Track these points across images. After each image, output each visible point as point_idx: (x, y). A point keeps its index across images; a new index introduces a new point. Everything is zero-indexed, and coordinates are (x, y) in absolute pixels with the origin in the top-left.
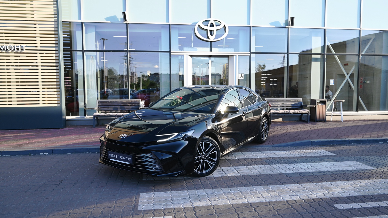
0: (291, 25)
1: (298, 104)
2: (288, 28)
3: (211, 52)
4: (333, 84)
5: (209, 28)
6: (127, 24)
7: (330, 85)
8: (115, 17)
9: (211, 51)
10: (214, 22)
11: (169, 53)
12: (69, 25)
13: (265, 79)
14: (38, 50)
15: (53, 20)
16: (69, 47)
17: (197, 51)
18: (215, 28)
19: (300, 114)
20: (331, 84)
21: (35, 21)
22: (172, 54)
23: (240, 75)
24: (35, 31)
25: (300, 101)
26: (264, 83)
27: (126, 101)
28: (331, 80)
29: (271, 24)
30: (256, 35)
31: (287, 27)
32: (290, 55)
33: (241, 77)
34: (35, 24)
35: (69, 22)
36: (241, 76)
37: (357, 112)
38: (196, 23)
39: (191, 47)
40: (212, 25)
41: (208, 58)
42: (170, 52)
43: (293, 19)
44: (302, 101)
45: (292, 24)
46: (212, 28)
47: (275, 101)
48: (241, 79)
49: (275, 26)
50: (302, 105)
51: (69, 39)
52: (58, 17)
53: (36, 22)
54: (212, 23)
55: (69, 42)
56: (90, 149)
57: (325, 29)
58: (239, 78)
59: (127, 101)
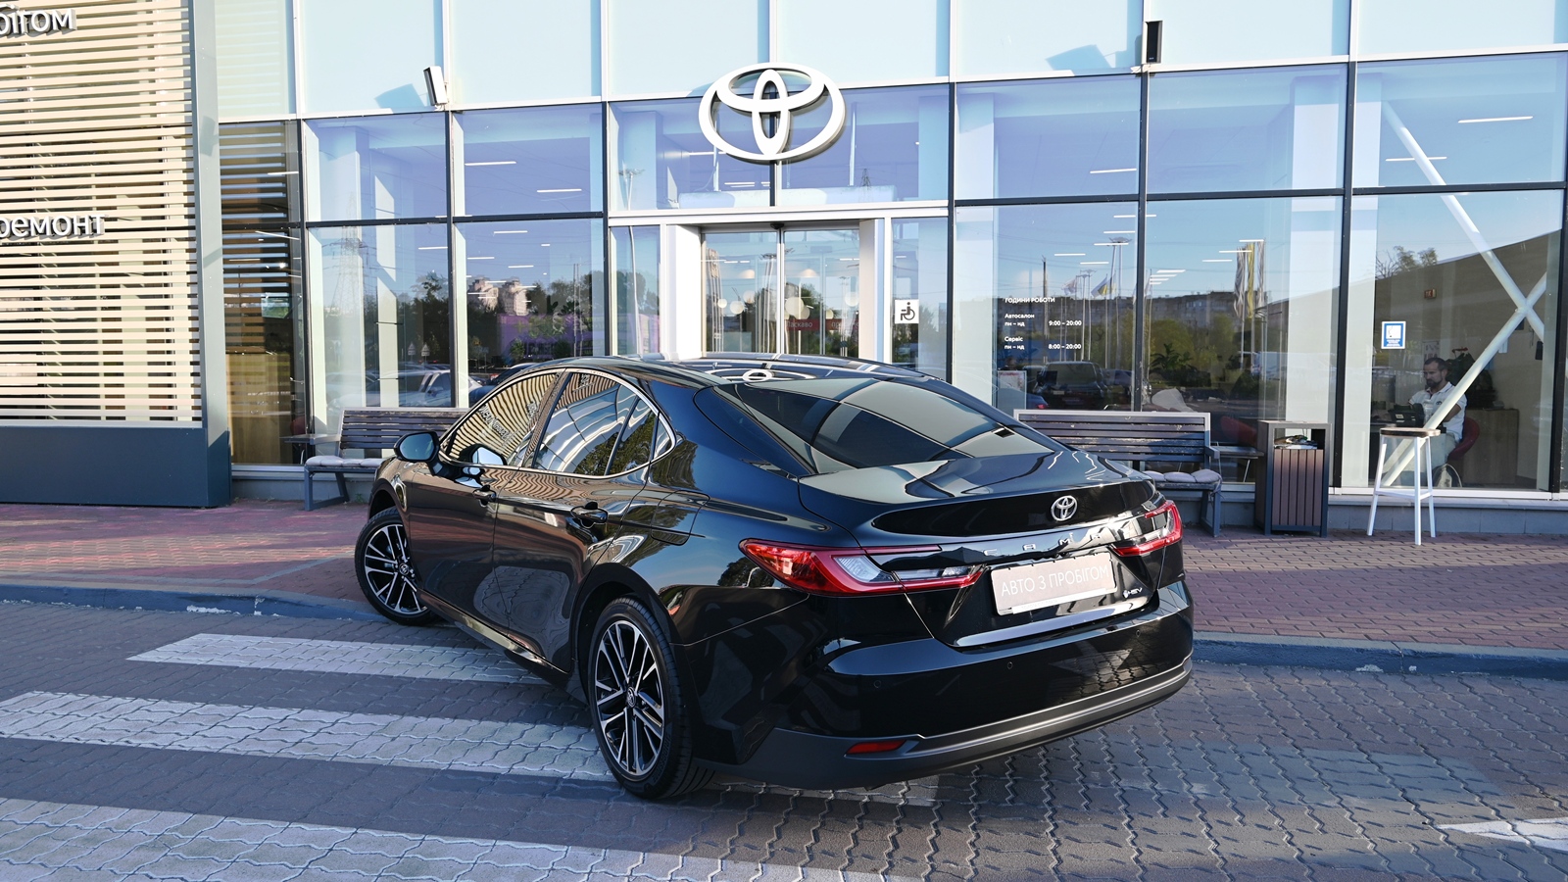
0: (1148, 61)
1: (1184, 443)
2: (1142, 75)
3: (773, 209)
4: (1401, 343)
5: (757, 105)
6: (447, 112)
7: (1383, 347)
8: (408, 91)
9: (772, 203)
10: (781, 75)
11: (601, 221)
12: (279, 134)
13: (1022, 324)
14: (169, 229)
15: (181, 119)
16: (281, 215)
17: (732, 205)
18: (783, 104)
19: (1200, 494)
20: (1386, 343)
21: (159, 127)
22: (611, 223)
23: (901, 305)
24: (161, 161)
25: (1198, 428)
26: (1020, 339)
27: (437, 415)
28: (1383, 323)
29: (1056, 62)
30: (996, 121)
31: (1136, 69)
32: (1148, 205)
33: (909, 313)
34: (160, 138)
35: (279, 123)
36: (909, 308)
37: (1548, 495)
38: (705, 89)
39: (711, 189)
40: (770, 91)
41: (773, 235)
42: (603, 215)
43: (1154, 28)
44: (1208, 428)
45: (1153, 55)
46: (770, 106)
47: (1065, 426)
48: (905, 321)
49: (1073, 71)
50: (1204, 447)
51: (280, 185)
52: (193, 109)
53: (162, 129)
54: (770, 84)
55: (281, 195)
56: (70, 590)
57: (1348, 63)
58: (898, 321)
59: (442, 415)
